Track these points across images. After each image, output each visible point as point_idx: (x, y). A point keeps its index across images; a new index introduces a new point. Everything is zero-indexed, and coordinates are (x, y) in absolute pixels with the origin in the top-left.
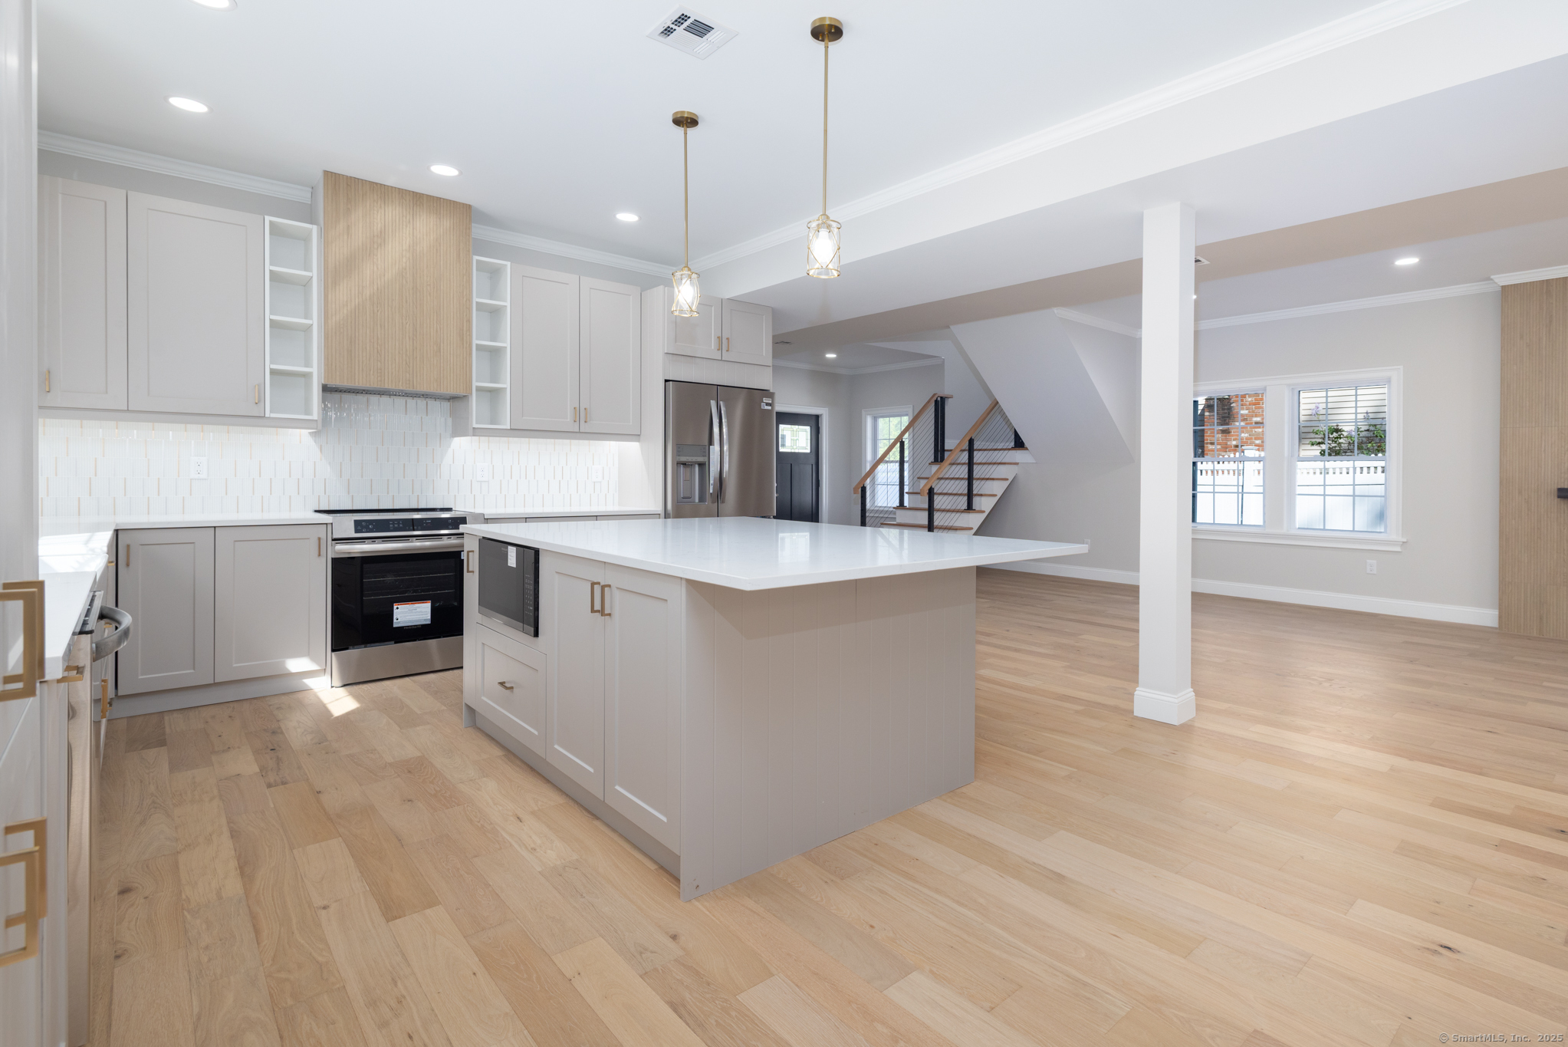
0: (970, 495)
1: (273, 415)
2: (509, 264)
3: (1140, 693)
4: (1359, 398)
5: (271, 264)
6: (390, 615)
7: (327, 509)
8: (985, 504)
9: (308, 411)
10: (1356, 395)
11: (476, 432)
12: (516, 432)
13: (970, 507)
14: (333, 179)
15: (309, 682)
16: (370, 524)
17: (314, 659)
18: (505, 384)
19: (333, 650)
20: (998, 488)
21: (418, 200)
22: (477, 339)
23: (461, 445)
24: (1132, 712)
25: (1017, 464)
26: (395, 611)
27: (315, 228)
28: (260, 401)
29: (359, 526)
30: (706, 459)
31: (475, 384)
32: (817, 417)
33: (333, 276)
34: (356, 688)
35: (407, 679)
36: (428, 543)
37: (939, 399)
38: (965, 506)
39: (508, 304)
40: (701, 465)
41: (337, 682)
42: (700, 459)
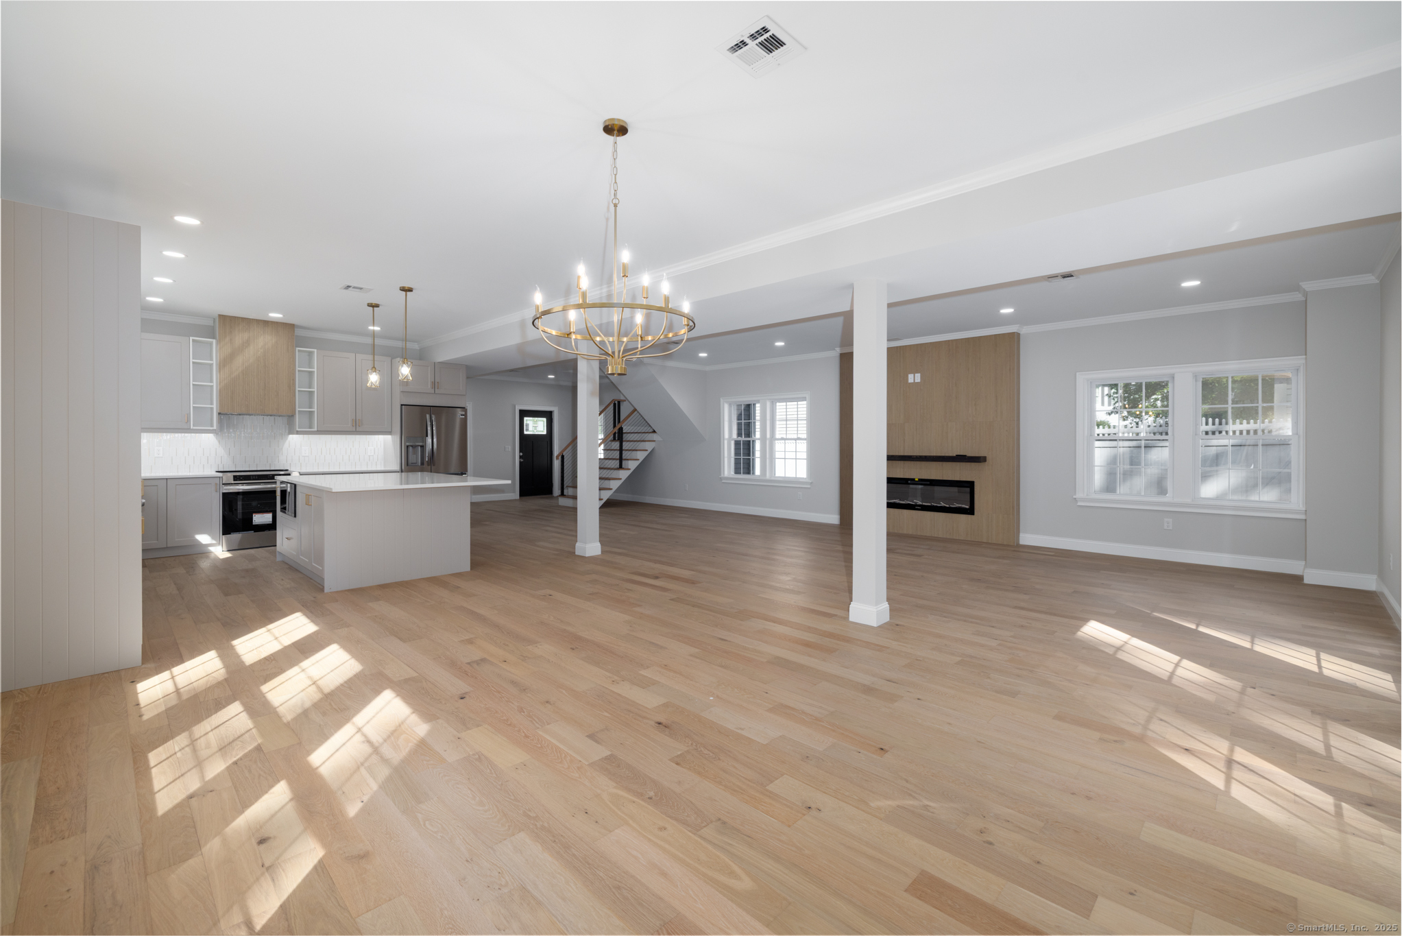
0: (621, 459)
1: (194, 428)
2: (316, 350)
3: (578, 545)
4: (785, 413)
5: (193, 359)
6: (251, 519)
7: (222, 470)
8: (632, 465)
9: (212, 426)
10: (786, 415)
11: (298, 433)
12: (319, 432)
13: (621, 467)
14: (223, 318)
15: (211, 549)
16: (239, 478)
17: (213, 538)
18: (315, 409)
19: (223, 534)
20: (641, 456)
21: (267, 324)
22: (299, 387)
23: (293, 438)
24: (575, 553)
25: (654, 441)
26: (254, 517)
27: (214, 341)
28: (188, 421)
29: (236, 478)
30: (424, 444)
31: (297, 409)
32: (551, 413)
33: (224, 363)
34: (234, 552)
35: (260, 549)
36: (269, 486)
37: (616, 402)
38: (618, 466)
39: (315, 370)
40: (422, 447)
41: (225, 549)
42: (421, 444)
